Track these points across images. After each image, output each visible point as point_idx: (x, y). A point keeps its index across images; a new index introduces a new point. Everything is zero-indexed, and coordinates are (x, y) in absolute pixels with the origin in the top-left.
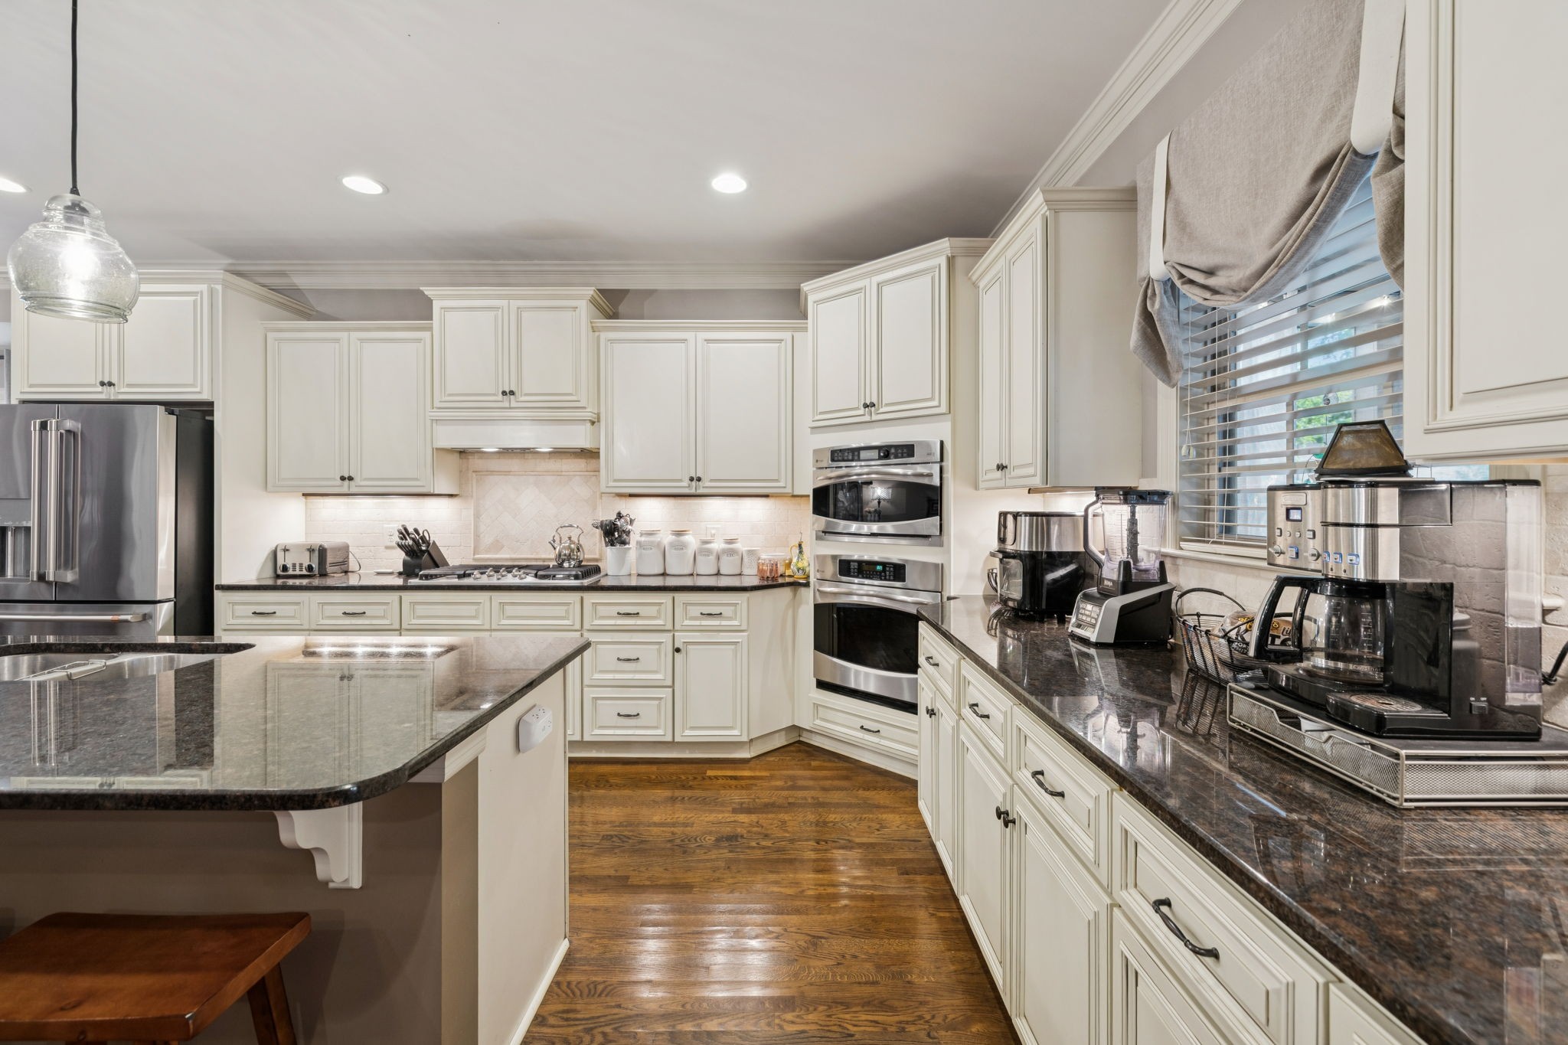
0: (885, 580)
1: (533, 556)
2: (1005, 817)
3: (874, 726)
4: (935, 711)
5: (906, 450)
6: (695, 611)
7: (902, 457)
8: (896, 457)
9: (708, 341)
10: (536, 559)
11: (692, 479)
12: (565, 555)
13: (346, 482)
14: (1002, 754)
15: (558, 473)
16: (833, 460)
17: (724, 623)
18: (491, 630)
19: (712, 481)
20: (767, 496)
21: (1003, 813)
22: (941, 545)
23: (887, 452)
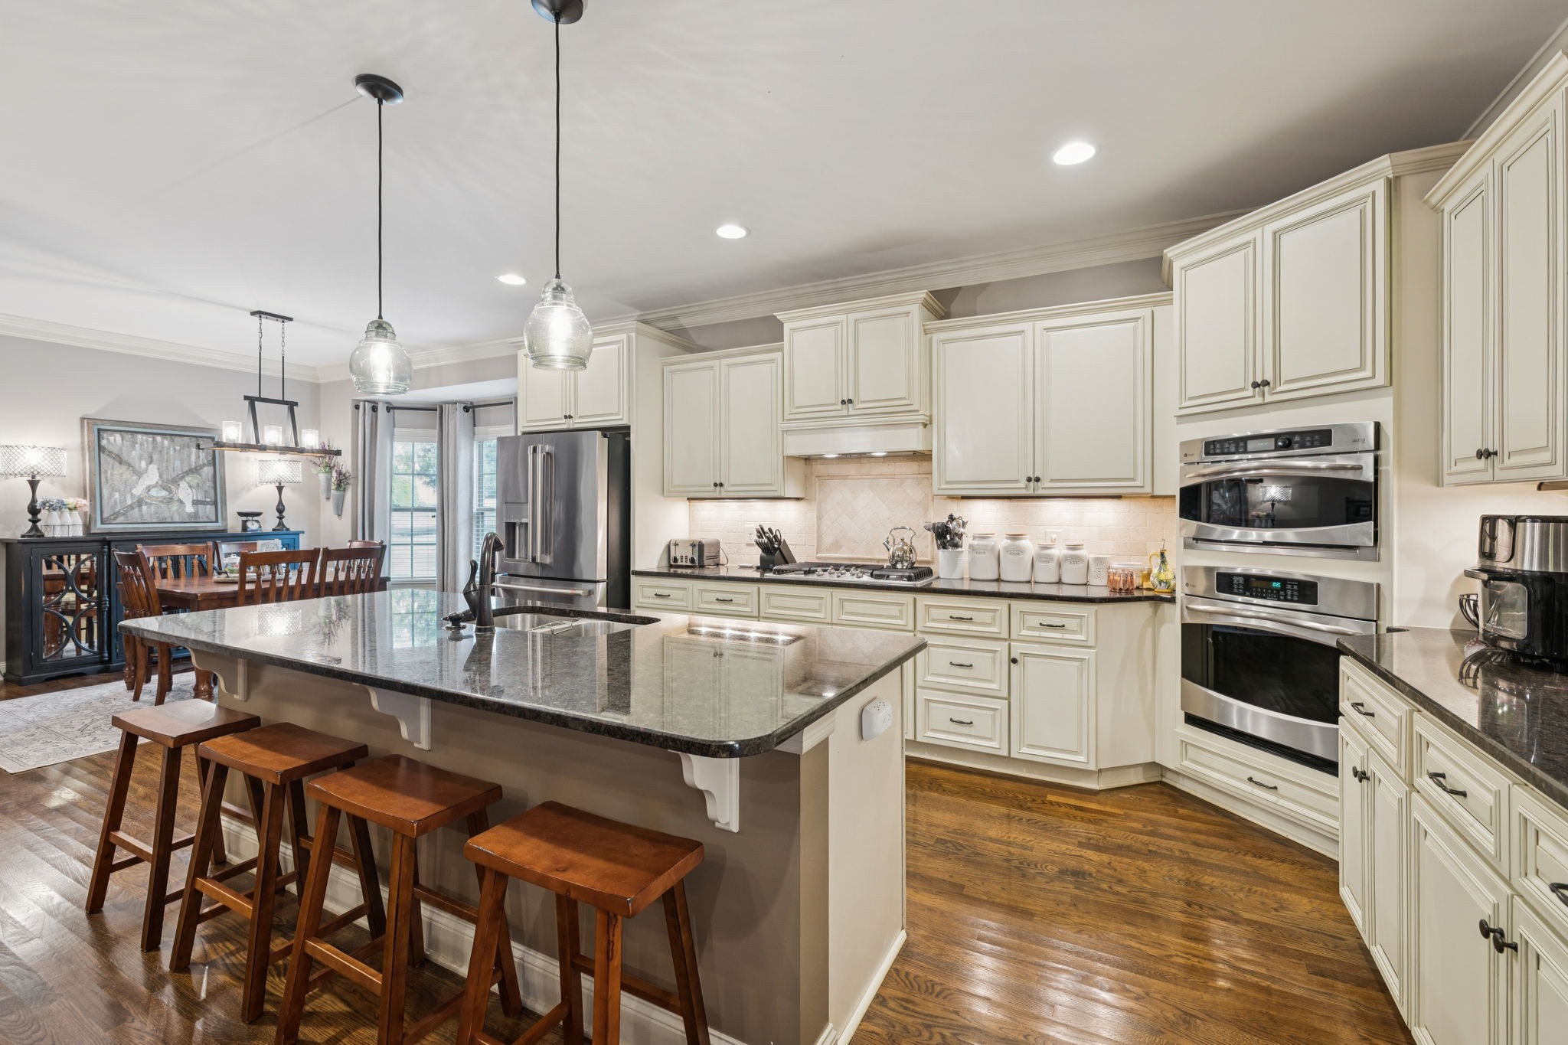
0: (1286, 600)
1: (869, 557)
2: (1500, 940)
3: (1270, 781)
4: (1369, 774)
5: (1321, 437)
6: (1034, 621)
7: (1312, 446)
8: (1302, 446)
9: (1047, 329)
10: (871, 560)
11: (1029, 480)
12: (898, 556)
13: (718, 488)
14: (1491, 849)
15: (892, 477)
16: (1207, 454)
17: (1067, 636)
18: (832, 624)
19: (1052, 481)
20: (1119, 497)
21: (1494, 931)
22: (1377, 559)
23: (1287, 441)
